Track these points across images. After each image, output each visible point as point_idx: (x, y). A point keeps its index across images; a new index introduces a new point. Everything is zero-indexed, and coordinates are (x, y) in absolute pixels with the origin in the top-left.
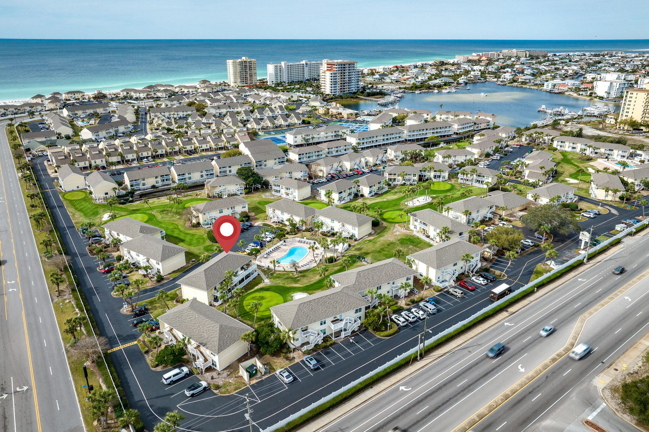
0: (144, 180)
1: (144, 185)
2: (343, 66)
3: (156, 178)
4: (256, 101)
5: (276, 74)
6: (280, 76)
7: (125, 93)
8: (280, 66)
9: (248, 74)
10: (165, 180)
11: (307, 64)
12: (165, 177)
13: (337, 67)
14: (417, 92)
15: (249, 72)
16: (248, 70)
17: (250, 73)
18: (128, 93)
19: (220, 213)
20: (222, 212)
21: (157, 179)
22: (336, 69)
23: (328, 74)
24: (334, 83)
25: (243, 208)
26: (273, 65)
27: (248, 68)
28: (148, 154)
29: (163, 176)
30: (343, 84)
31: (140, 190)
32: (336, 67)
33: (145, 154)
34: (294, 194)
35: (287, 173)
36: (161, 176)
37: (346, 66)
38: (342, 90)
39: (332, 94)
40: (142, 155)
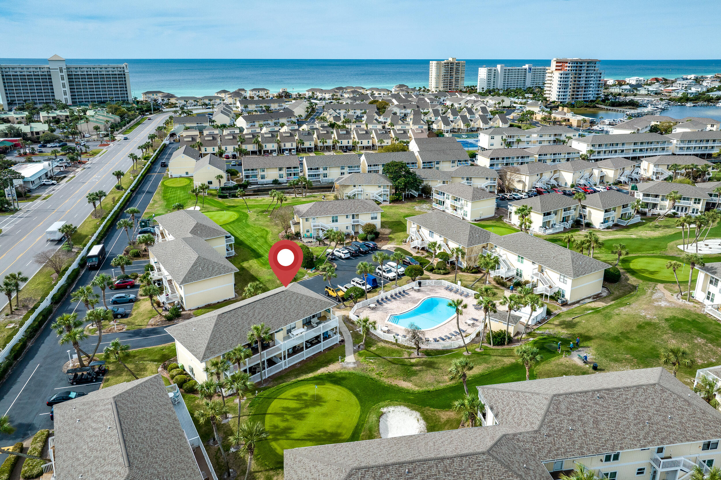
0: (263, 171)
1: (263, 177)
2: (579, 65)
3: (280, 169)
5: (489, 80)
6: (494, 82)
7: (311, 93)
8: (495, 70)
9: (454, 78)
10: (293, 175)
11: (530, 69)
12: (293, 171)
13: (570, 65)
14: (689, 104)
15: (454, 76)
16: (454, 73)
17: (456, 77)
18: (313, 93)
19: (333, 221)
20: (337, 221)
21: (281, 172)
22: (568, 68)
23: (557, 75)
24: (564, 86)
25: (372, 218)
26: (486, 69)
27: (455, 71)
28: (292, 145)
29: (290, 168)
30: (577, 88)
31: (257, 184)
32: (568, 65)
33: (288, 145)
34: (465, 208)
35: (463, 178)
36: (288, 168)
37: (583, 65)
38: (574, 97)
39: (560, 100)
40: (285, 146)
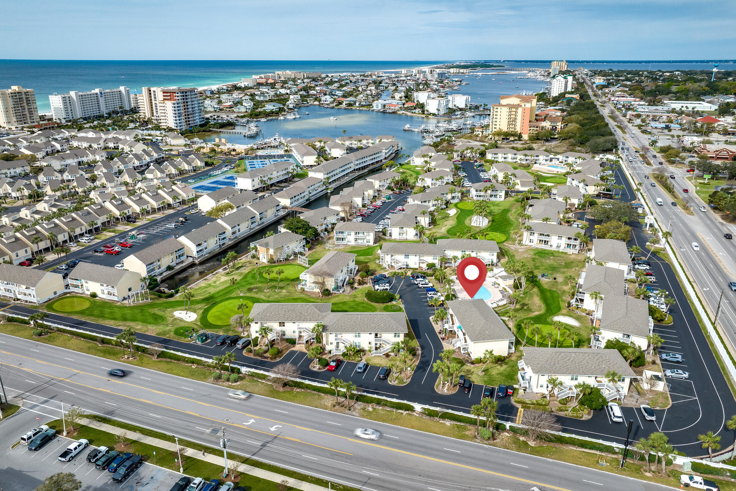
0: (160, 261)
1: (160, 267)
2: (184, 94)
3: (172, 254)
4: (93, 145)
5: (66, 108)
6: (71, 110)
8: (69, 98)
9: (26, 110)
11: (101, 93)
13: (179, 94)
14: (263, 120)
15: (26, 107)
16: (25, 104)
17: (29, 109)
21: (173, 257)
22: (177, 98)
23: (169, 105)
24: (178, 115)
26: (60, 96)
27: (25, 101)
30: (187, 116)
31: (156, 276)
32: (177, 95)
34: (368, 238)
37: (187, 94)
38: (188, 123)
39: (179, 128)
